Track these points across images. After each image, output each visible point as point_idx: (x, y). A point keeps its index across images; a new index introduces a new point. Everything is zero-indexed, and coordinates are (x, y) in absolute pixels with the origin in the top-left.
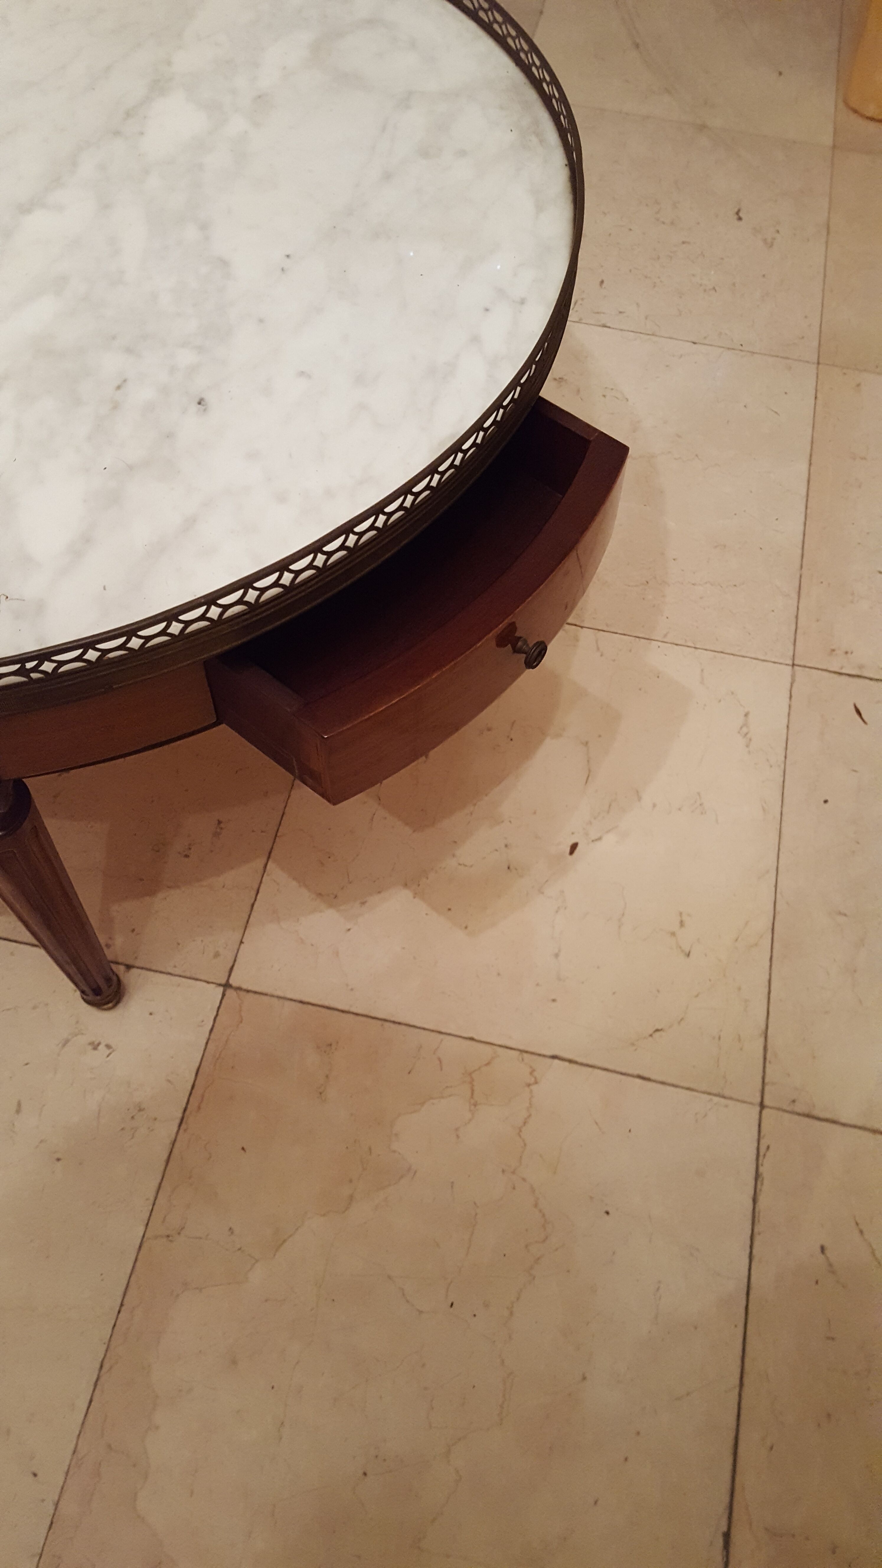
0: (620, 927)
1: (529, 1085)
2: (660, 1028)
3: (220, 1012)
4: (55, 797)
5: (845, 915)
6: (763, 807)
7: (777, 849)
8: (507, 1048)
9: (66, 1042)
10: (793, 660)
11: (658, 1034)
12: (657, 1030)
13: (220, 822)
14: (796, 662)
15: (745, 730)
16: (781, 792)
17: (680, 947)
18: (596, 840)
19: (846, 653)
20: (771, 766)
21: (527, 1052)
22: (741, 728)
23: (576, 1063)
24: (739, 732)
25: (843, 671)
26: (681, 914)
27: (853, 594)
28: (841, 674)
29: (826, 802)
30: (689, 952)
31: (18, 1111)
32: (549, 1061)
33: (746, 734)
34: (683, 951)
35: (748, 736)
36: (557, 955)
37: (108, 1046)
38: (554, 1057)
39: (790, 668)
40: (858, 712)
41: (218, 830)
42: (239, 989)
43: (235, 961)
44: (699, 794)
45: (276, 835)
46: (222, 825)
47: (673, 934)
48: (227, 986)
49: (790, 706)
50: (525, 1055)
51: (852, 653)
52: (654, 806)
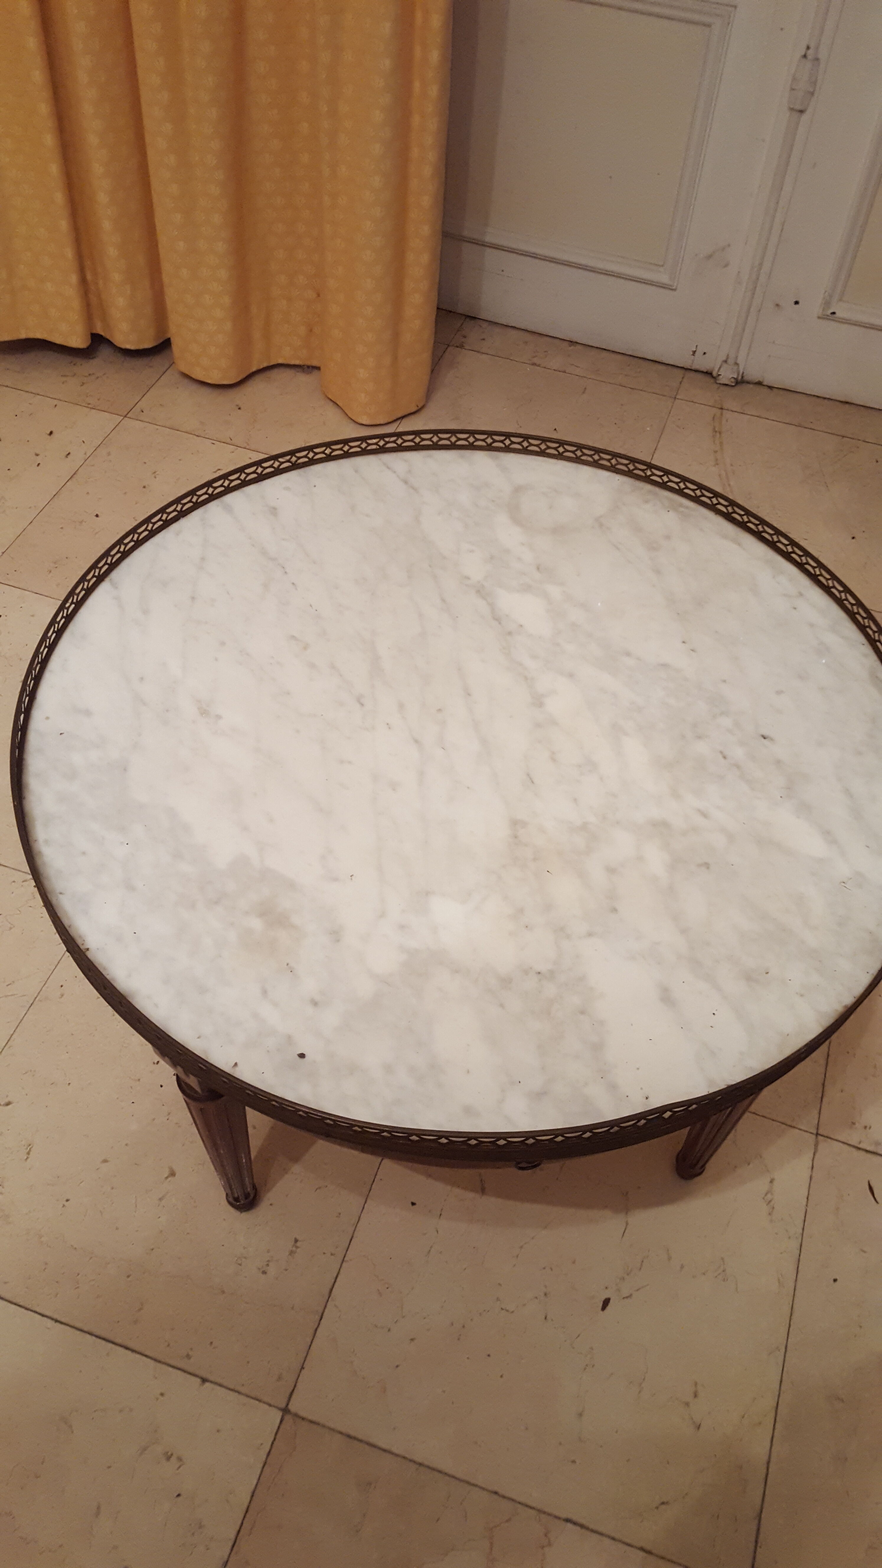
0: (640, 1392)
1: (543, 1547)
2: (665, 1501)
3: (278, 1437)
4: (161, 1199)
5: (843, 1401)
6: (779, 1280)
7: (788, 1325)
8: (527, 1506)
9: (144, 1449)
10: (818, 1129)
11: (663, 1507)
12: (663, 1503)
13: (296, 1241)
14: (820, 1132)
15: (769, 1196)
16: (796, 1266)
17: (692, 1419)
18: (627, 1297)
19: (865, 1127)
20: (789, 1238)
21: (544, 1513)
22: (766, 1194)
23: (587, 1528)
24: (764, 1198)
25: (861, 1146)
26: (696, 1384)
27: (875, 1067)
28: (859, 1149)
29: (835, 1280)
30: (700, 1425)
31: (97, 1514)
32: (564, 1523)
33: (770, 1201)
34: (694, 1422)
35: (772, 1204)
36: (580, 1415)
37: (180, 1459)
38: (568, 1520)
39: (814, 1137)
40: (871, 1189)
41: (294, 1249)
42: (296, 1415)
43: (295, 1386)
44: (722, 1259)
45: (343, 1260)
46: (298, 1244)
47: (687, 1404)
48: (285, 1411)
49: (811, 1178)
50: (543, 1516)
51: (870, 1128)
52: (682, 1267)
